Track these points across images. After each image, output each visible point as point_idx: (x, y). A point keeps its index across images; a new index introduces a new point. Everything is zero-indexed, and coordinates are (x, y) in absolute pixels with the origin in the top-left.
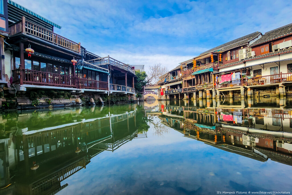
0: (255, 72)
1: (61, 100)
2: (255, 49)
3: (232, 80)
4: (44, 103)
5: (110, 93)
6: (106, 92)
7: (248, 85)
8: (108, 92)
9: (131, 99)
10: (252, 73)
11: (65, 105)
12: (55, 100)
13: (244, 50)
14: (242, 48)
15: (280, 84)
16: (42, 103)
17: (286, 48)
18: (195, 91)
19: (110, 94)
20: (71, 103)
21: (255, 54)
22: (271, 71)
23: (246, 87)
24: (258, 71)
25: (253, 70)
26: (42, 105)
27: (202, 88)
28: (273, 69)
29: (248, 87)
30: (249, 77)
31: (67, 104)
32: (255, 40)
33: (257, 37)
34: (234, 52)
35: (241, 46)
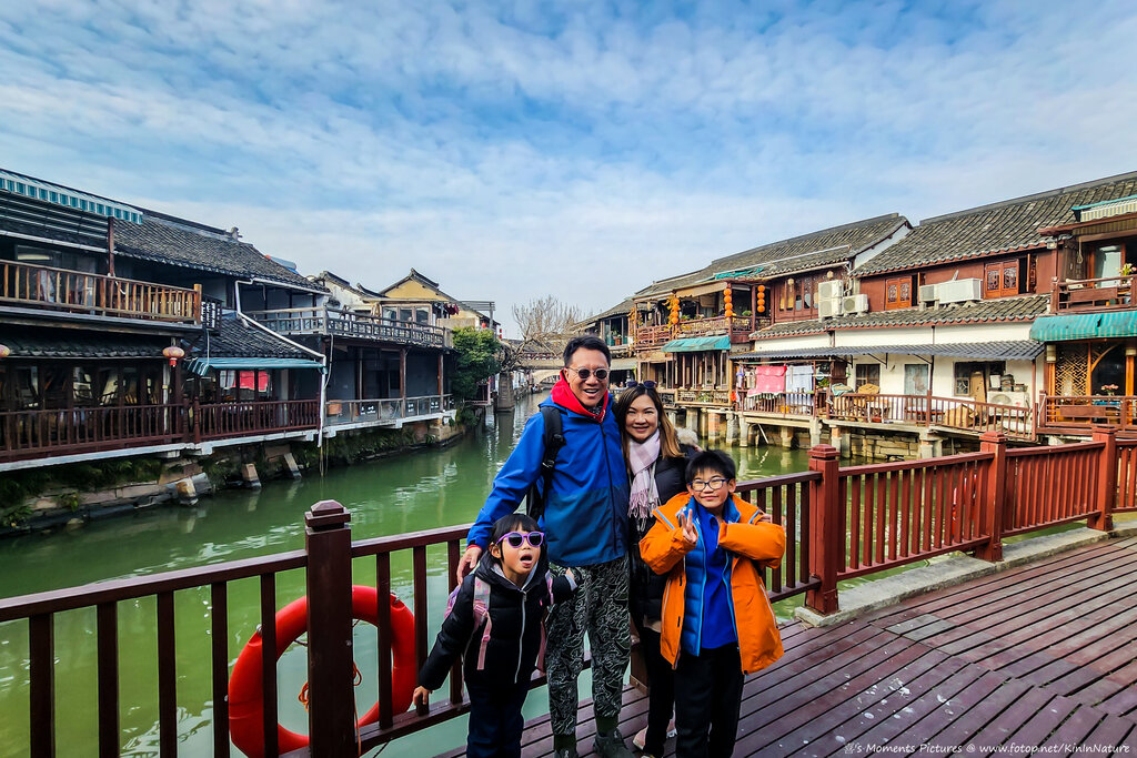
0: (861, 370)
1: (122, 488)
2: (868, 285)
3: (788, 391)
4: (51, 509)
5: (327, 436)
6: (309, 435)
7: (832, 418)
8: (316, 436)
9: (427, 436)
10: (851, 372)
11: (136, 504)
12: (95, 492)
13: (836, 285)
14: (830, 274)
15: (924, 432)
16: (45, 511)
17: (958, 303)
18: (673, 407)
19: (324, 439)
20: (160, 494)
21: (866, 305)
22: (906, 378)
23: (826, 421)
24: (869, 371)
25: (855, 363)
26: (45, 516)
27: (696, 403)
28: (913, 371)
29: (832, 423)
30: (837, 389)
31: (145, 498)
32: (876, 247)
33: (890, 237)
34: (807, 282)
35: (827, 270)
